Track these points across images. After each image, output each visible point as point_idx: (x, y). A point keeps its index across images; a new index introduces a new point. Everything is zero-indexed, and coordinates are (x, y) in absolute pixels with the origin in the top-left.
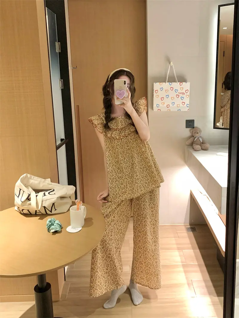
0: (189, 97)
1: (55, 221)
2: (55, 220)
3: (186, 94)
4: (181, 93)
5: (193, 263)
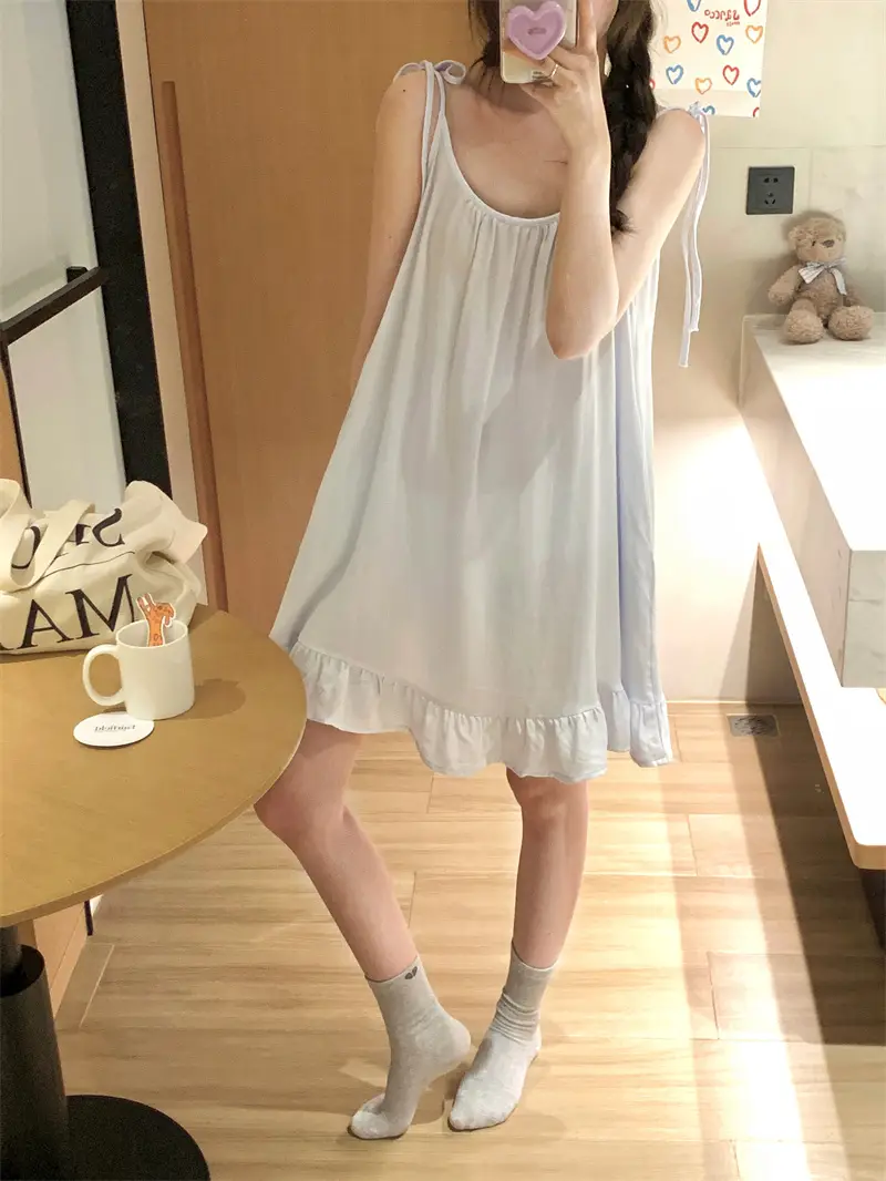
0: (762, 40)
3: (745, 20)
4: (720, 17)
5: (734, 874)
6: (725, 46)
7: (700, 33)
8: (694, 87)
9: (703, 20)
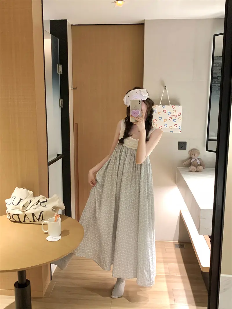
3: (178, 117)
4: (174, 116)
5: (177, 275)
6: (175, 121)
7: (170, 119)
8: (169, 128)
9: (171, 117)
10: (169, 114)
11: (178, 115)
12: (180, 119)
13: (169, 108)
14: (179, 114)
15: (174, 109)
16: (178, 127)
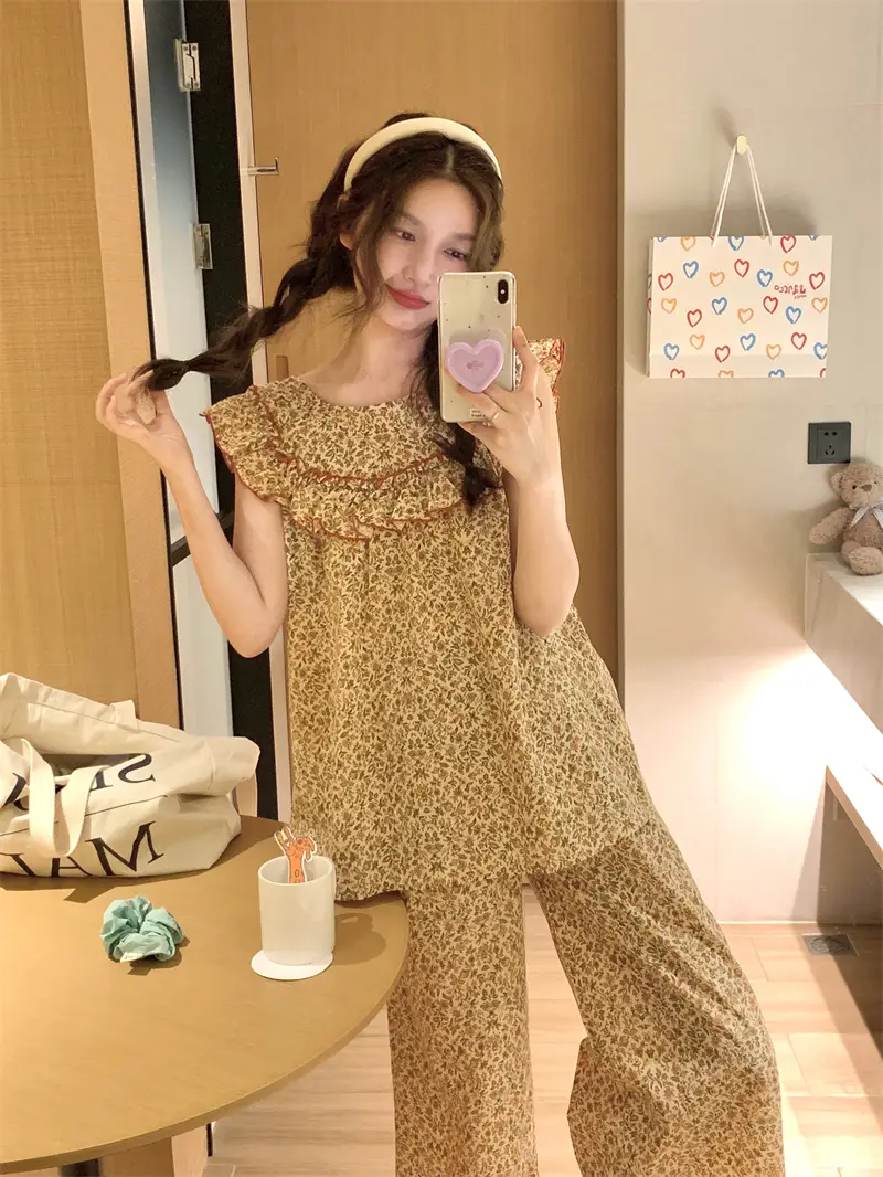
0: (827, 311)
1: (147, 911)
2: (145, 907)
3: (811, 293)
4: (787, 291)
6: (794, 316)
7: (771, 305)
8: (765, 353)
9: (773, 294)
10: (765, 279)
11: (807, 286)
12: (819, 305)
13: (761, 249)
14: (817, 281)
15: (790, 256)
16: (809, 349)
